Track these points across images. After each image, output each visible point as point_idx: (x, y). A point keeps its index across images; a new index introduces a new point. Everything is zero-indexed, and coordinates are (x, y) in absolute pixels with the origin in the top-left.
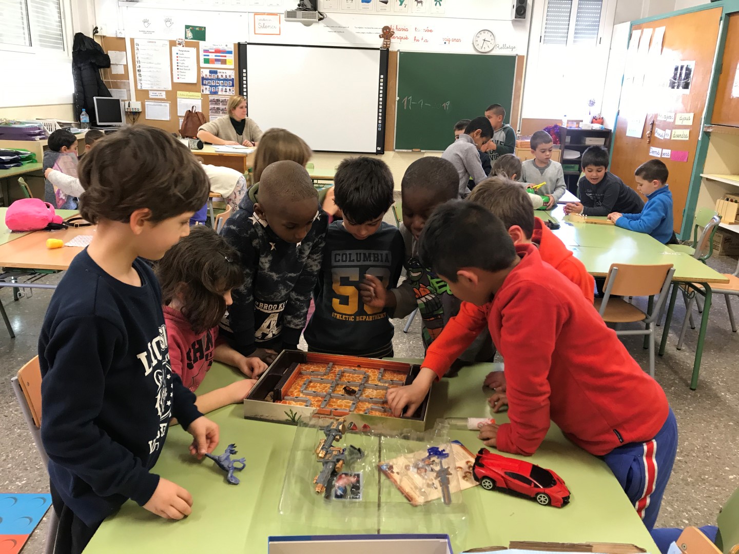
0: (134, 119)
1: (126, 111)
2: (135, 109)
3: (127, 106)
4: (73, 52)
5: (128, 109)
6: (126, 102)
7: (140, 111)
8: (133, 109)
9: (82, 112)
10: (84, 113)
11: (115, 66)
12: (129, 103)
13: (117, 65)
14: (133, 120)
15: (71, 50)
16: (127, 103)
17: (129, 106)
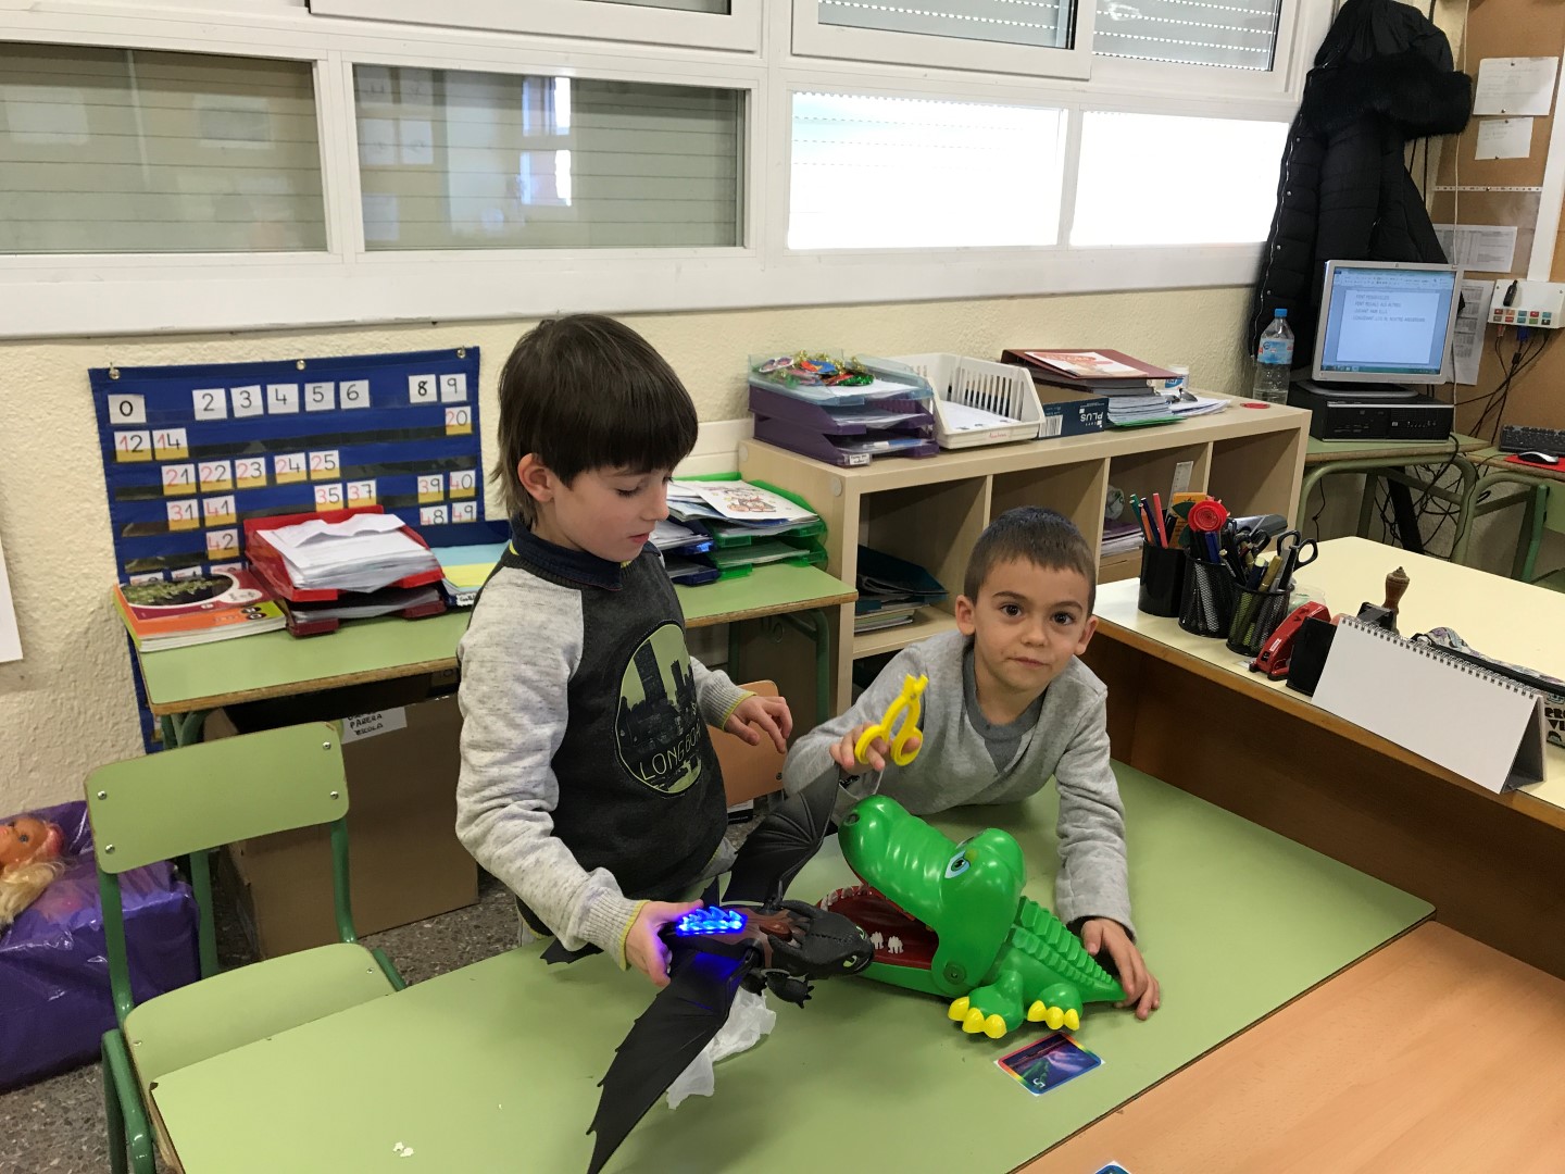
0: (1517, 359)
1: (1491, 320)
2: (1535, 314)
3: (1498, 303)
4: (1309, 74)
5: (1499, 312)
6: (1500, 282)
7: (1554, 325)
8: (1523, 314)
9: (1272, 318)
10: (1278, 325)
11: (1496, 126)
12: (1512, 290)
13: (1504, 118)
14: (1509, 366)
15: (1305, 63)
16: (1504, 285)
17: (1507, 302)
